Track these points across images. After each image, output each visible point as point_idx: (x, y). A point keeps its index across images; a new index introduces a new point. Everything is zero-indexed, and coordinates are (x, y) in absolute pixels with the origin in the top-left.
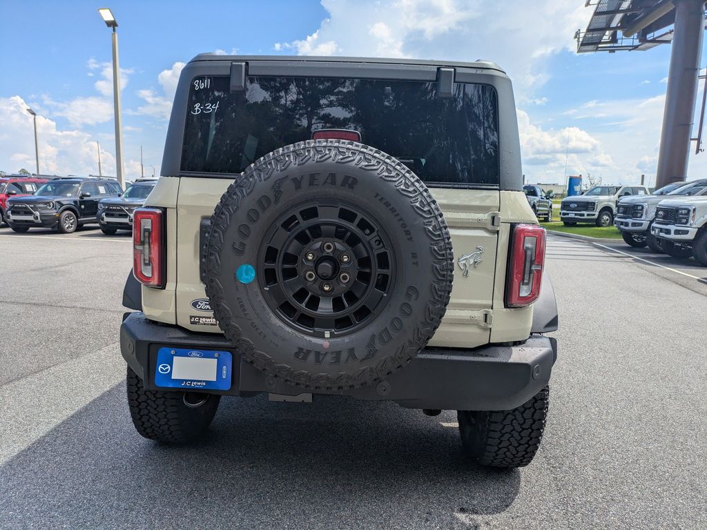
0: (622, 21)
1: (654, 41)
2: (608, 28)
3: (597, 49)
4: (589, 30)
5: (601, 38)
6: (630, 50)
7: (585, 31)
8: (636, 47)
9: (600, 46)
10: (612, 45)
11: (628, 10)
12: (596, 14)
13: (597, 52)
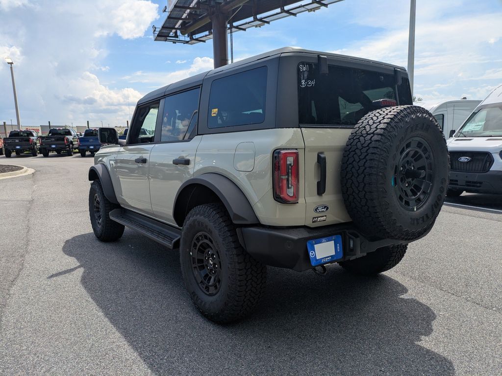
0: (181, 24)
1: (197, 40)
2: (174, 28)
3: (166, 41)
4: (163, 27)
5: (169, 33)
6: (184, 43)
7: (161, 27)
8: (187, 42)
9: (168, 38)
10: (174, 39)
11: (186, 18)
12: (169, 17)
13: (166, 42)
